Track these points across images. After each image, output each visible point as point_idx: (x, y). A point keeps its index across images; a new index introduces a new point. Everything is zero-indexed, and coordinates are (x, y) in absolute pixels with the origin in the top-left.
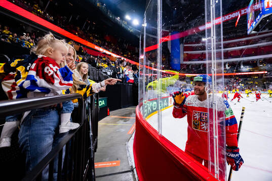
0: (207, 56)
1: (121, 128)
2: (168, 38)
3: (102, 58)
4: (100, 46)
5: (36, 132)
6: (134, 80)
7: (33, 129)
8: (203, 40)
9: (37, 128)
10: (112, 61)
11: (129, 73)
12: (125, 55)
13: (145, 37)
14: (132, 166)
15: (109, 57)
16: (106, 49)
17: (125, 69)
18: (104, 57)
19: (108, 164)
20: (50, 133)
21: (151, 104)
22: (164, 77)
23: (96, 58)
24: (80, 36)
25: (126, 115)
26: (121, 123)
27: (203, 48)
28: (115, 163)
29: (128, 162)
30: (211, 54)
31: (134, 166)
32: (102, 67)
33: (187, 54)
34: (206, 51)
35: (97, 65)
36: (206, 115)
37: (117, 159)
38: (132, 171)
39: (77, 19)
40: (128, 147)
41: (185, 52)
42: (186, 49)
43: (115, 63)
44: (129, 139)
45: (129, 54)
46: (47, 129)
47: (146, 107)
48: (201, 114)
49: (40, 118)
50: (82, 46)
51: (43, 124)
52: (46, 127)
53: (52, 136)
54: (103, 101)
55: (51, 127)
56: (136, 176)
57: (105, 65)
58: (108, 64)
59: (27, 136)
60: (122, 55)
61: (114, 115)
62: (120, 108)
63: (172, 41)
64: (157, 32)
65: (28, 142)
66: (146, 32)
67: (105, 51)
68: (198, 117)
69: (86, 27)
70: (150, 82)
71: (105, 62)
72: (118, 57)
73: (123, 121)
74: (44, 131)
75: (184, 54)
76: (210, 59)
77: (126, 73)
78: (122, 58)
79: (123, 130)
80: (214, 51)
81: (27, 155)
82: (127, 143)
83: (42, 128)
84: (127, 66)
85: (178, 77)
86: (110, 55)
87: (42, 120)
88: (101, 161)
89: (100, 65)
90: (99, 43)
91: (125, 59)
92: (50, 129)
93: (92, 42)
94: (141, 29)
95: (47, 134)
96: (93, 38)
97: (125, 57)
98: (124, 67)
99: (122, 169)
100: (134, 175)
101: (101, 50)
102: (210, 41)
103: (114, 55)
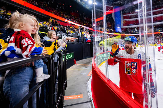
0: (140, 21)
1: (84, 72)
2: (112, 11)
3: (69, 27)
4: (68, 20)
5: (16, 84)
6: (91, 41)
7: (13, 82)
8: (137, 11)
9: (17, 81)
10: (76, 29)
11: (87, 36)
12: (84, 24)
13: (95, 11)
14: (90, 98)
15: (74, 26)
16: (72, 21)
17: (84, 33)
18: (71, 27)
19: (75, 97)
20: (26, 84)
21: (102, 55)
22: (111, 38)
23: (66, 27)
24: (55, 14)
25: (86, 63)
26: (83, 69)
27: (137, 16)
28: (79, 96)
29: (88, 95)
30: (143, 20)
31: (92, 98)
32: (70, 33)
33: (126, 21)
34: (139, 19)
35: (67, 32)
36: (135, 64)
37: (81, 93)
38: (91, 101)
39: (53, 2)
40: (88, 85)
41: (124, 20)
42: (125, 18)
43: (78, 30)
44: (89, 80)
45: (87, 23)
46: (24, 81)
47: (99, 58)
48: (131, 64)
49: (18, 74)
50: (56, 20)
51: (21, 78)
52: (23, 80)
53: (27, 86)
54: (71, 55)
55: (27, 79)
56: (93, 105)
57: (72, 31)
58: (74, 31)
59: (9, 87)
60: (83, 24)
61: (79, 64)
62: (83, 59)
63: (115, 13)
64: (102, 7)
65: (10, 91)
66: (96, 8)
67: (71, 22)
68: (129, 66)
69: (59, 7)
70: (101, 41)
71: (71, 29)
72: (80, 25)
73: (85, 67)
74: (21, 83)
75: (123, 21)
76: (142, 23)
77: (85, 36)
78: (83, 27)
79: (84, 74)
80: (145, 18)
81: (10, 101)
82: (87, 82)
83: (20, 80)
84: (86, 32)
85: (120, 37)
86: (75, 25)
87: (19, 75)
88: (70, 95)
89: (68, 32)
90: (67, 17)
91: (85, 27)
92: (26, 81)
93: (63, 17)
94: (93, 6)
95: (24, 85)
96: (64, 14)
97: (84, 25)
98: (84, 32)
99: (84, 100)
100: (92, 104)
101: (69, 22)
102: (141, 11)
103: (77, 25)
